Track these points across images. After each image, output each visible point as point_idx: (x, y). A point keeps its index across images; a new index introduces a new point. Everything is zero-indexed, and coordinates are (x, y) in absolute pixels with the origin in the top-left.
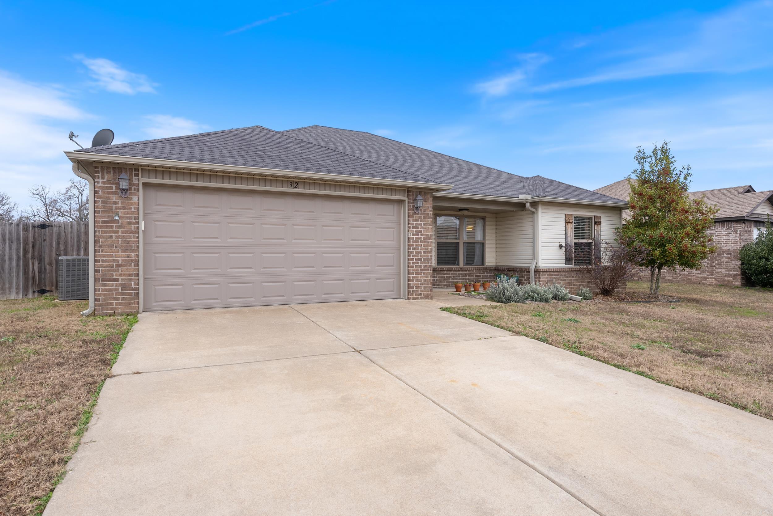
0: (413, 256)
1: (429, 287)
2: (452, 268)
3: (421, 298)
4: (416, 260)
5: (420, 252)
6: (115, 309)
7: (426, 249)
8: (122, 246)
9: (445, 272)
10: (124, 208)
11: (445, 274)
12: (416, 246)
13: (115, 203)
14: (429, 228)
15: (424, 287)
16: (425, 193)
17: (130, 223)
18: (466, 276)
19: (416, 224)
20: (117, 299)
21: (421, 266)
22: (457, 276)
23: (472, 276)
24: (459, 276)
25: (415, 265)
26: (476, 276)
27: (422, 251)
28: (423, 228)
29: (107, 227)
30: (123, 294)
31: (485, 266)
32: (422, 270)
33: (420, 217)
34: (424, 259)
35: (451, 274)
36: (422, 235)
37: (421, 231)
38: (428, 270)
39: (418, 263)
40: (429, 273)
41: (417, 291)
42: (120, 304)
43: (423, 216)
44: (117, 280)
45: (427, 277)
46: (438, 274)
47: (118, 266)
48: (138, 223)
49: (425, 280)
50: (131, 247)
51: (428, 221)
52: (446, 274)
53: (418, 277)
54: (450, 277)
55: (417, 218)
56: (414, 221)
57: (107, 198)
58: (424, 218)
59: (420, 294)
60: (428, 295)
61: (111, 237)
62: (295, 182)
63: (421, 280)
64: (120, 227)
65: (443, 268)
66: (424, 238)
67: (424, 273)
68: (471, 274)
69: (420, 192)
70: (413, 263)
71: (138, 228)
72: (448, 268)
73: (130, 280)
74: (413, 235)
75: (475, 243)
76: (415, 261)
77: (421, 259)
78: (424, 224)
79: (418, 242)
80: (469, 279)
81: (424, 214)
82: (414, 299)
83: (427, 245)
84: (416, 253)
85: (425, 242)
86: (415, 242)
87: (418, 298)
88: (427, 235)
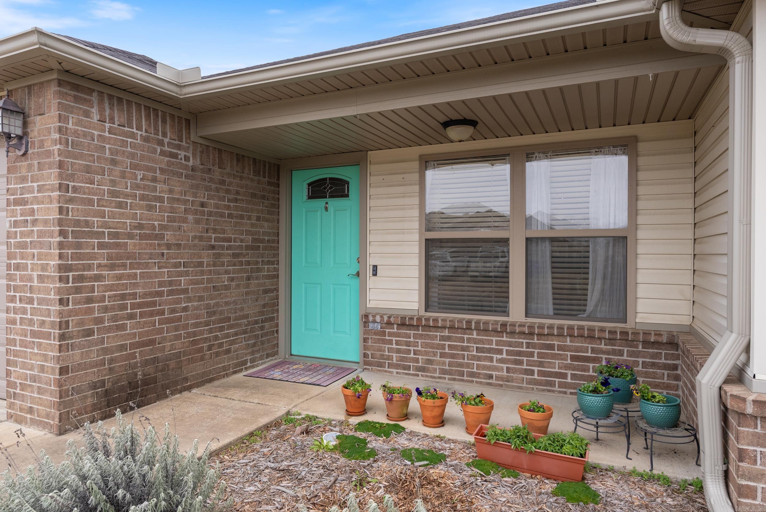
0: (15, 289)
1: (52, 393)
2: (469, 322)
3: (32, 422)
4: (21, 300)
5: (31, 279)
7: (43, 268)
9: (446, 333)
11: (443, 338)
12: (22, 256)
14: (50, 200)
15: (39, 391)
18: (531, 354)
19: (22, 191)
21: (31, 322)
22: (490, 351)
23: (554, 356)
24: (500, 352)
25: (18, 317)
26: (573, 358)
27: (35, 274)
28: (36, 200)
31: (629, 326)
32: (33, 334)
33: (30, 167)
34: (39, 301)
35: (469, 340)
36: (35, 222)
37: (33, 212)
38: (49, 336)
39: (24, 311)
40: (52, 348)
41: (24, 398)
43: (36, 163)
45: (46, 358)
46: (421, 336)
49: (42, 369)
51: (49, 177)
52: (448, 338)
53: (26, 355)
54: (464, 349)
55: (24, 173)
56: (16, 180)
58: (40, 166)
60: (48, 416)
63: (33, 368)
65: (436, 320)
66: (39, 234)
67: (40, 346)
68: (551, 347)
70: (15, 311)
74: (16, 224)
76: (18, 304)
77: (31, 301)
78: (39, 189)
79: (26, 245)
80: (541, 364)
81: (38, 155)
82: (16, 421)
83: (47, 256)
84: (21, 279)
85: (41, 245)
86: (19, 246)
87: (26, 421)
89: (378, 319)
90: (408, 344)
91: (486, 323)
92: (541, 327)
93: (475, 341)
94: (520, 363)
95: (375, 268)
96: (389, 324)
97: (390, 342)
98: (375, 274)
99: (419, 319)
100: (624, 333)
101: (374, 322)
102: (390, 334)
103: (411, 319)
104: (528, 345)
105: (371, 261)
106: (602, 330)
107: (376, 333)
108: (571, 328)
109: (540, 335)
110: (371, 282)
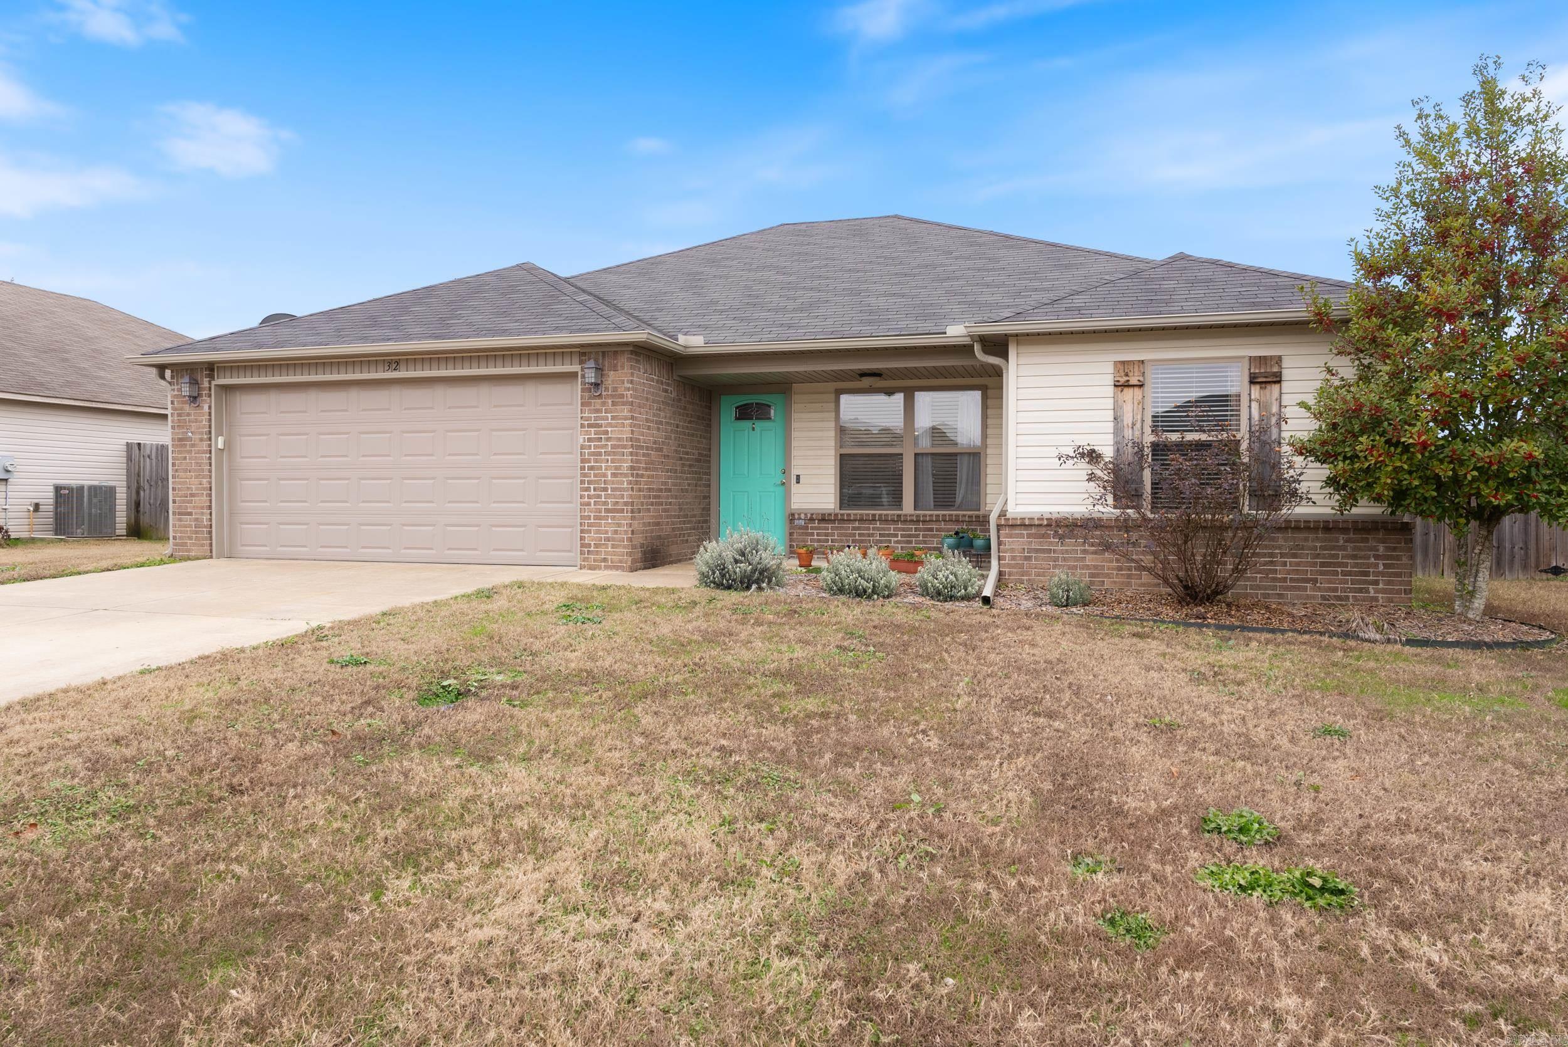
0: (589, 482)
1: (624, 547)
2: (874, 515)
3: (607, 567)
4: (595, 490)
5: (605, 475)
6: (188, 551)
7: (616, 468)
8: (195, 471)
9: (857, 524)
10: (196, 421)
11: (854, 529)
12: (596, 461)
13: (189, 415)
14: (623, 425)
15: (613, 546)
16: (616, 353)
17: (201, 440)
18: (918, 536)
19: (596, 418)
20: (190, 538)
21: (605, 503)
22: (889, 535)
23: (933, 536)
24: (896, 536)
25: (592, 501)
27: (609, 473)
28: (610, 425)
29: (182, 446)
30: (196, 532)
32: (607, 511)
33: (604, 404)
34: (613, 490)
35: (874, 529)
36: (608, 439)
37: (607, 432)
38: (622, 511)
39: (599, 496)
40: (625, 518)
41: (597, 553)
42: (194, 545)
43: (610, 401)
44: (190, 514)
45: (619, 525)
46: (837, 528)
47: (192, 495)
48: (210, 439)
49: (616, 532)
50: (203, 470)
51: (622, 411)
52: (858, 528)
53: (600, 525)
54: (869, 535)
55: (598, 407)
56: (590, 412)
57: (182, 409)
58: (614, 404)
59: (605, 560)
60: (621, 562)
61: (185, 458)
62: (393, 361)
63: (606, 532)
64: (193, 445)
65: (849, 515)
66: (613, 447)
67: (613, 518)
68: (931, 530)
69: (603, 353)
70: (589, 497)
71: (210, 446)
72: (861, 515)
73: (202, 514)
74: (590, 440)
75: (956, 454)
76: (592, 492)
77: (605, 489)
78: (613, 418)
79: (600, 454)
81: (612, 396)
82: (590, 568)
83: (620, 461)
84: (595, 476)
85: (614, 454)
86: (593, 454)
87: (599, 568)
88: (619, 439)
89: (803, 516)
90: (827, 535)
91: (886, 515)
92: (925, 516)
93: (878, 529)
94: (911, 542)
95: (798, 477)
96: (812, 520)
97: (812, 534)
98: (798, 482)
99: (836, 515)
100: (978, 517)
101: (800, 519)
102: (812, 528)
103: (830, 515)
104: (916, 529)
105: (795, 472)
106: (964, 516)
107: (801, 528)
108: (944, 515)
109: (924, 521)
110: (795, 488)
